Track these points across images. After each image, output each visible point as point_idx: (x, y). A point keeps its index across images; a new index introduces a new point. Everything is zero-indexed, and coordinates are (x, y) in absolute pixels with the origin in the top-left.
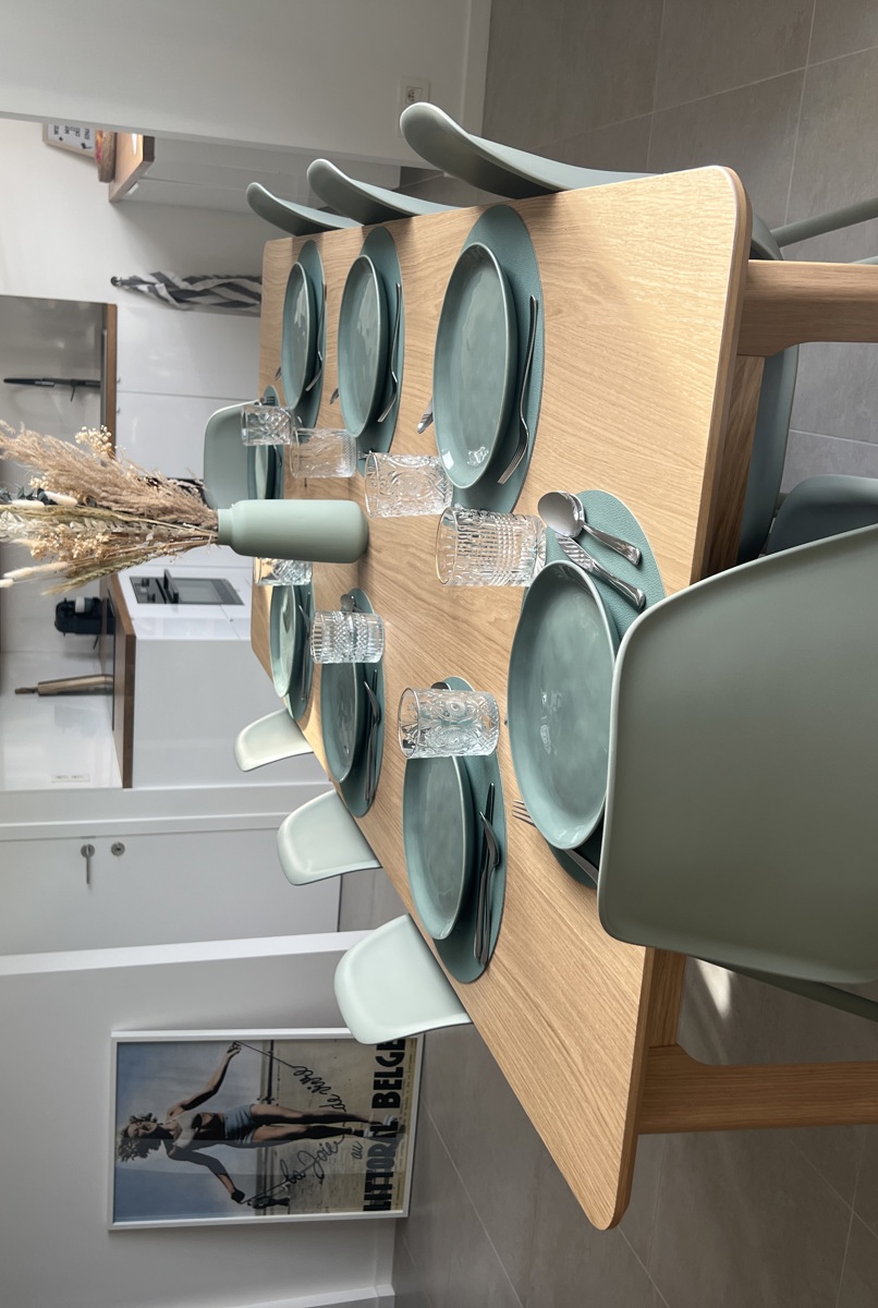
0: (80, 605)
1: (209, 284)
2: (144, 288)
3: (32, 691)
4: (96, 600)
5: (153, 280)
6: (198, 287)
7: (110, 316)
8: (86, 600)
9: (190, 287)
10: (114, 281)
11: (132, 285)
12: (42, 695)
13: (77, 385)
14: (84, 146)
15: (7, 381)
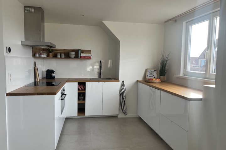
0: (53, 75)
1: (125, 99)
2: (123, 87)
3: (35, 65)
4: (55, 78)
5: (125, 89)
6: (124, 97)
7: (117, 81)
8: (55, 76)
9: (124, 96)
10: (123, 81)
11: (123, 85)
12: (34, 67)
13: (100, 74)
14: (148, 76)
15: (101, 61)
